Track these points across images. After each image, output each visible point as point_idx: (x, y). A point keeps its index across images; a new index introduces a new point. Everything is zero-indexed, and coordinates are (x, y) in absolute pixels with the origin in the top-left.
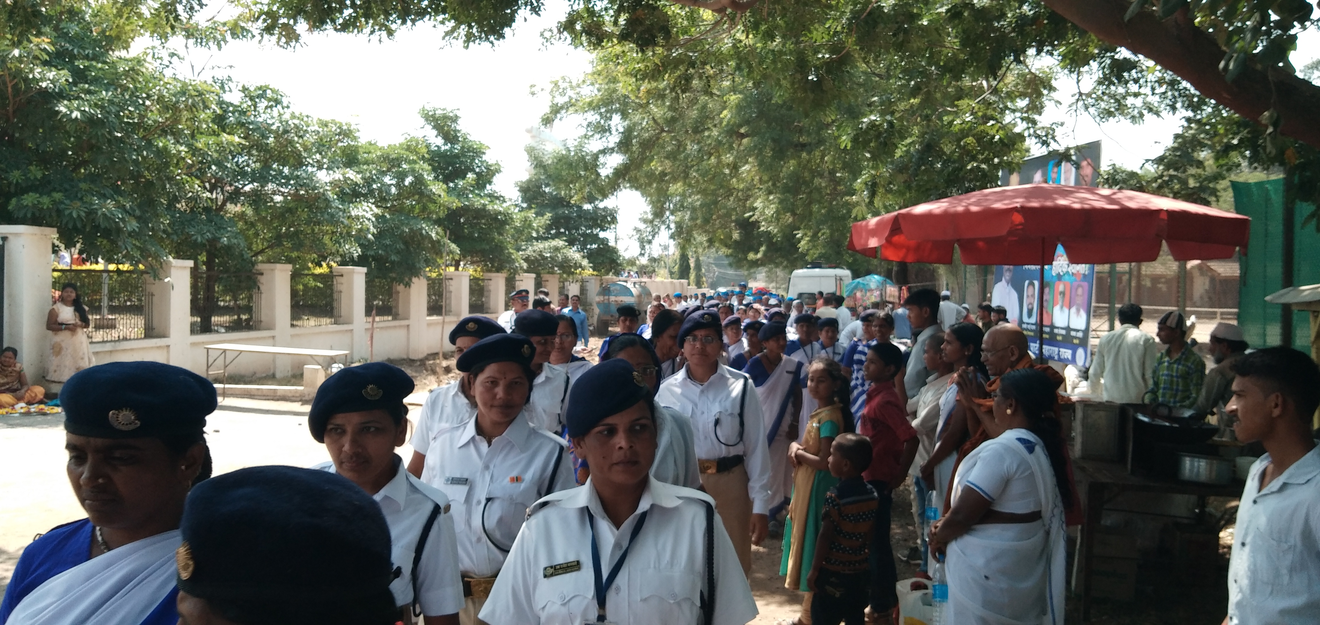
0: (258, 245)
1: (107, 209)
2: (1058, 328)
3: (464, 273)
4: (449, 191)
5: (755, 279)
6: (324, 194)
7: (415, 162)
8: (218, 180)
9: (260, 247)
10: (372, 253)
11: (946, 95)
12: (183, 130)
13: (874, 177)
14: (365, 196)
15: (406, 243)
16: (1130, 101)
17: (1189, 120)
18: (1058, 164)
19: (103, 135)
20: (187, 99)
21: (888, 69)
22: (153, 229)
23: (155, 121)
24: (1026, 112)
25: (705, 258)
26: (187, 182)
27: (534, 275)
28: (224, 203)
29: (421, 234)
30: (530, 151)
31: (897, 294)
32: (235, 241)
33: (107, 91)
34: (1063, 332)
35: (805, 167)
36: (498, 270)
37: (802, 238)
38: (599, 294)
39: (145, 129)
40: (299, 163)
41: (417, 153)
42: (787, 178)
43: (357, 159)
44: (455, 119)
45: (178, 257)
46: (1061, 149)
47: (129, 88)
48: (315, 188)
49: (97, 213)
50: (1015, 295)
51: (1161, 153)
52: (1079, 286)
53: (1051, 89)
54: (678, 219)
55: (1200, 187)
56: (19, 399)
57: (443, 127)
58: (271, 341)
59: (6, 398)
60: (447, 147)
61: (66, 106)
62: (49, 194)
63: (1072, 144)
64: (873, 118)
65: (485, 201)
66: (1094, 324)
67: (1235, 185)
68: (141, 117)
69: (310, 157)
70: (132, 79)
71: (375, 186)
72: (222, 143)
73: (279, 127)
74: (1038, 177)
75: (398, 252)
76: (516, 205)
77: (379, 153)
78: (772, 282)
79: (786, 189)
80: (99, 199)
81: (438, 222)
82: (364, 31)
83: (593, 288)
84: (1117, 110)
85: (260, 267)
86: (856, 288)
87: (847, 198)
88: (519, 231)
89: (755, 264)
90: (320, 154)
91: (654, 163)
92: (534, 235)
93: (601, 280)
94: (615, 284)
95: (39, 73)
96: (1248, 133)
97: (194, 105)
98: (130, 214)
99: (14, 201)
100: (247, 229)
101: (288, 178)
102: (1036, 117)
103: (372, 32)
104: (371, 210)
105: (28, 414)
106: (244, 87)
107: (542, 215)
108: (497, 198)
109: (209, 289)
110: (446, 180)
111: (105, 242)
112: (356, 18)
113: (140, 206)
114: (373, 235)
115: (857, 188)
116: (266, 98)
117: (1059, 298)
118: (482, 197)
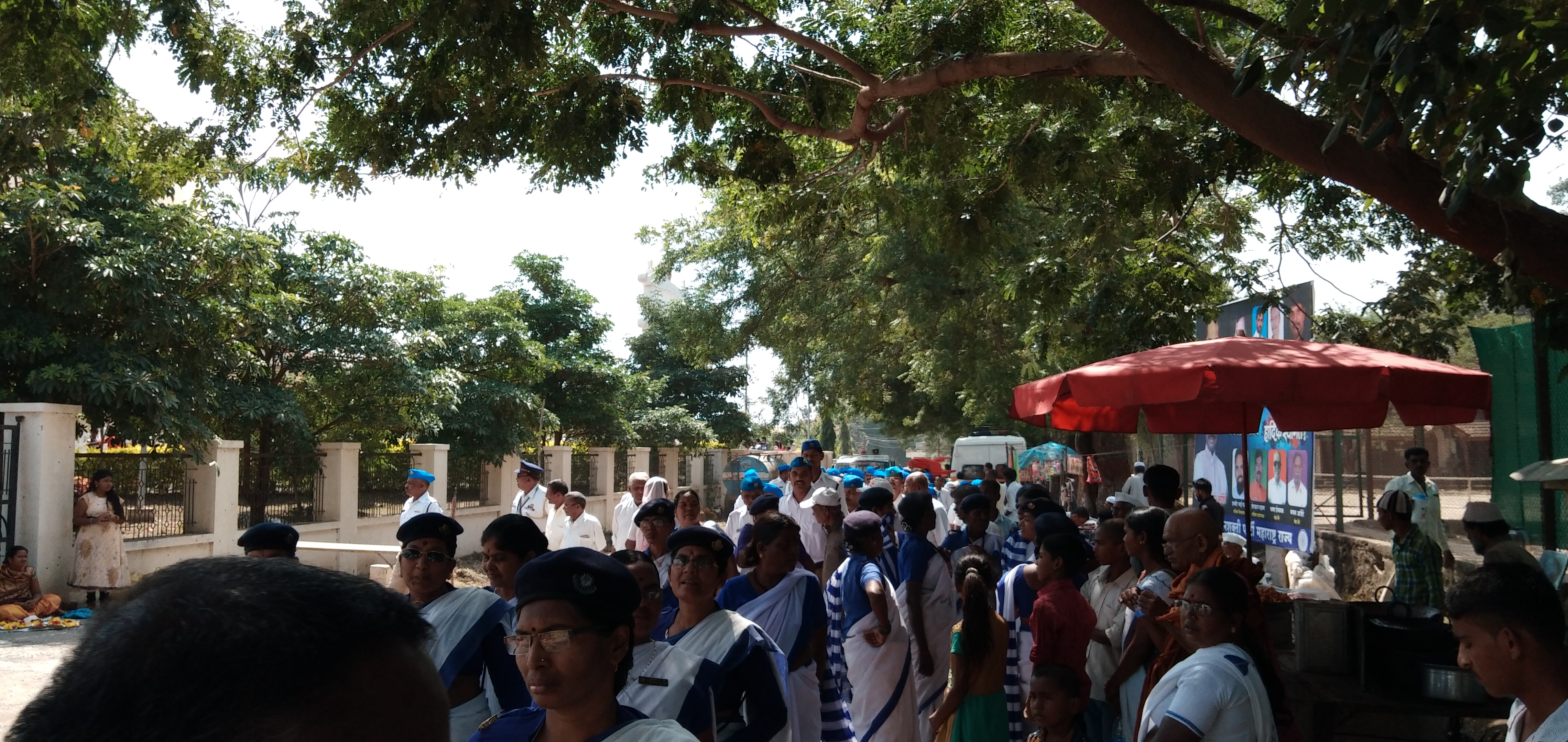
0: (323, 420)
1: (142, 382)
2: (1275, 505)
3: (566, 448)
4: (547, 352)
5: (914, 448)
6: (399, 360)
7: (508, 319)
8: (276, 346)
9: (324, 423)
10: (457, 426)
11: (1125, 231)
12: (234, 288)
13: (1045, 327)
14: (450, 360)
15: (497, 415)
16: (1345, 233)
17: (1416, 255)
18: (1264, 310)
19: (139, 295)
20: (239, 254)
21: (1058, 203)
22: (196, 405)
23: (202, 279)
24: (1222, 249)
25: (853, 425)
26: (239, 348)
27: (648, 449)
28: (282, 372)
29: (515, 403)
30: (644, 303)
31: (1080, 465)
32: (294, 417)
33: (145, 245)
34: (1281, 510)
35: (965, 318)
36: (606, 444)
37: (965, 400)
38: (727, 470)
39: (190, 289)
40: (372, 323)
41: (510, 309)
42: (944, 332)
43: (441, 318)
44: (557, 269)
45: (226, 437)
46: (1266, 291)
47: (172, 240)
48: (389, 353)
49: (129, 388)
50: (1221, 466)
51: (1385, 295)
52: (1297, 455)
53: (1249, 220)
54: (817, 379)
55: (1434, 333)
56: (29, 610)
57: (542, 278)
58: (334, 534)
59: (14, 609)
60: (547, 301)
61: (97, 263)
62: (74, 366)
63: (1278, 287)
64: (1040, 261)
65: (590, 363)
66: (1318, 499)
67: (1475, 333)
68: (186, 274)
69: (384, 317)
70: (175, 230)
71: (461, 348)
72: (281, 302)
73: (348, 283)
74: (1240, 325)
75: (487, 425)
76: (628, 367)
77: (467, 310)
78: (934, 451)
79: (944, 344)
80: (133, 370)
81: (536, 388)
82: (439, 173)
83: (720, 463)
84: (1331, 245)
85: (324, 446)
86: (1030, 458)
87: (1017, 351)
88: (631, 397)
89: (913, 431)
90: (397, 313)
91: (786, 317)
92: (649, 401)
93: (729, 453)
94: (745, 457)
95: (67, 225)
96: (1485, 270)
97: (248, 261)
98: (169, 388)
99: (33, 373)
100: (310, 403)
101: (358, 343)
102: (1234, 255)
103: (447, 175)
104: (456, 376)
105: (39, 628)
106: (309, 237)
107: (659, 378)
108: (606, 359)
109: (263, 473)
110: (544, 340)
111: (139, 420)
112: (429, 158)
113: (181, 378)
114: (457, 405)
115: (1026, 341)
116: (335, 250)
117: (1274, 469)
118: (586, 359)
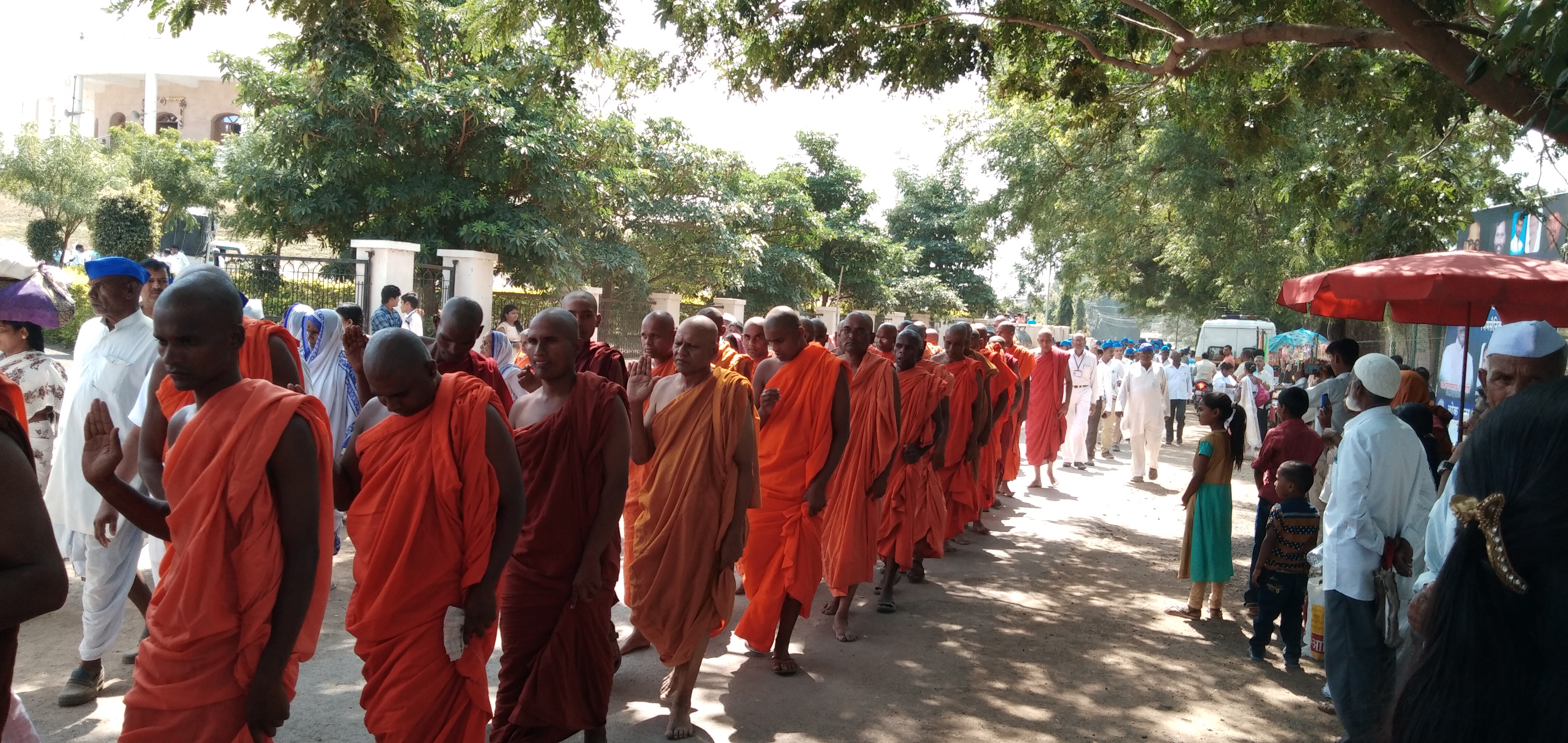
1: (544, 238)
3: (832, 309)
4: (826, 222)
6: (717, 226)
7: (795, 192)
10: (754, 285)
12: (604, 164)
13: (1313, 224)
15: (785, 276)
18: (1522, 217)
20: (615, 136)
23: (581, 156)
25: (1090, 302)
27: (904, 314)
29: (800, 267)
37: (1223, 286)
41: (796, 183)
44: (831, 145)
48: (709, 220)
49: (533, 242)
54: (1066, 257)
57: (819, 153)
60: (823, 174)
61: (514, 142)
62: (494, 222)
64: (1313, 169)
65: (860, 233)
73: (681, 160)
74: (1501, 228)
75: (776, 285)
76: (887, 237)
77: (761, 183)
78: (1171, 332)
79: (1204, 230)
81: (813, 254)
86: (1280, 343)
87: (1279, 242)
88: (890, 265)
90: (715, 185)
91: (1057, 202)
92: (905, 270)
95: (492, 110)
104: (759, 242)
107: (914, 249)
108: (872, 230)
110: (823, 210)
111: (538, 268)
114: (758, 267)
115: (1293, 234)
116: (669, 130)
118: (856, 229)
